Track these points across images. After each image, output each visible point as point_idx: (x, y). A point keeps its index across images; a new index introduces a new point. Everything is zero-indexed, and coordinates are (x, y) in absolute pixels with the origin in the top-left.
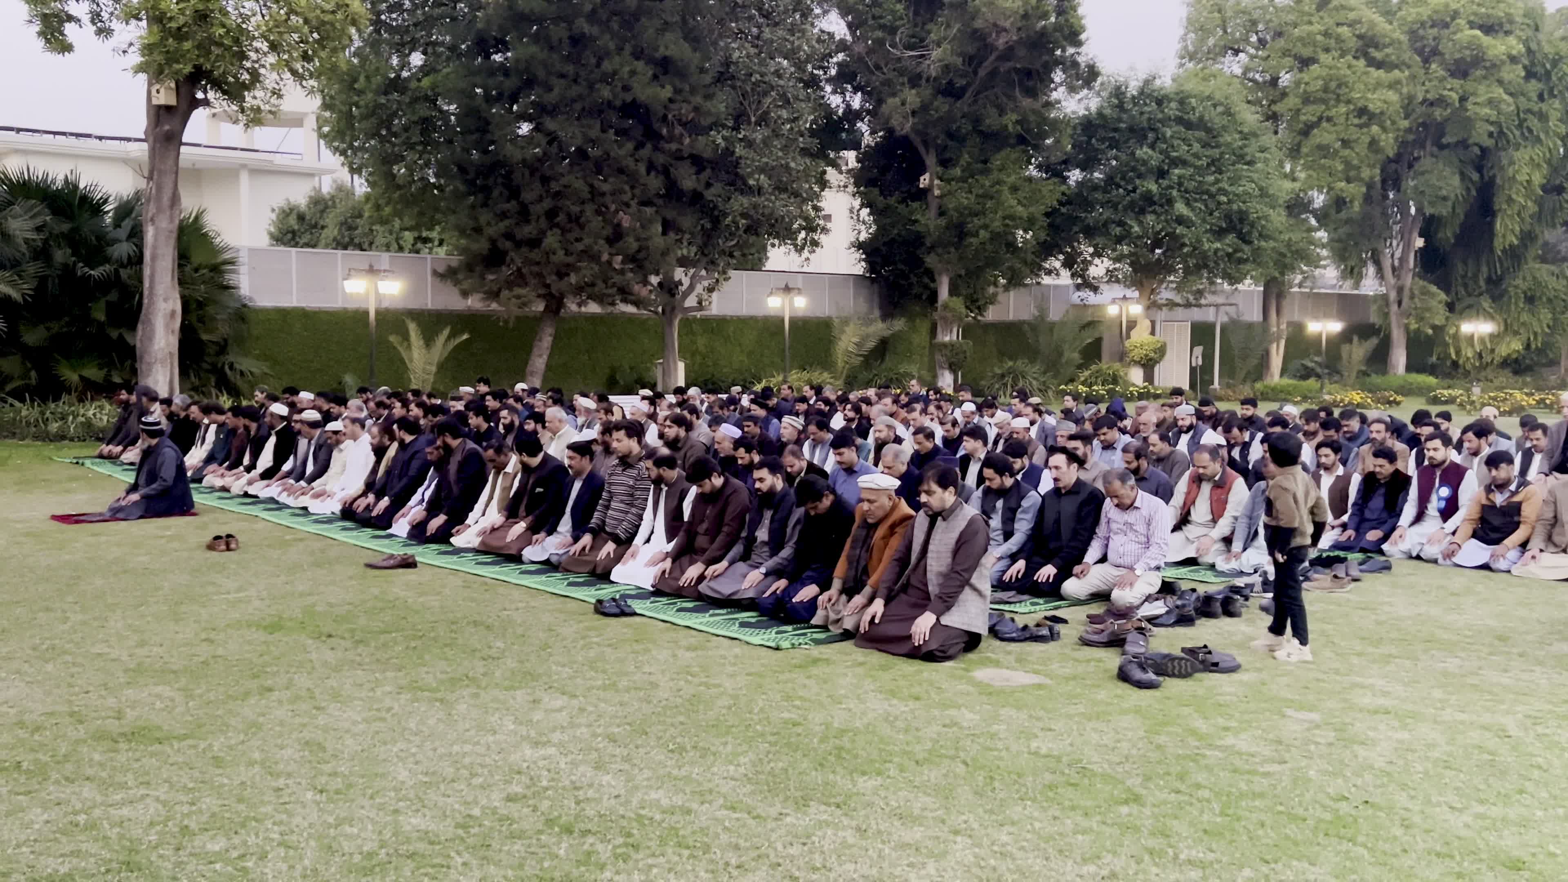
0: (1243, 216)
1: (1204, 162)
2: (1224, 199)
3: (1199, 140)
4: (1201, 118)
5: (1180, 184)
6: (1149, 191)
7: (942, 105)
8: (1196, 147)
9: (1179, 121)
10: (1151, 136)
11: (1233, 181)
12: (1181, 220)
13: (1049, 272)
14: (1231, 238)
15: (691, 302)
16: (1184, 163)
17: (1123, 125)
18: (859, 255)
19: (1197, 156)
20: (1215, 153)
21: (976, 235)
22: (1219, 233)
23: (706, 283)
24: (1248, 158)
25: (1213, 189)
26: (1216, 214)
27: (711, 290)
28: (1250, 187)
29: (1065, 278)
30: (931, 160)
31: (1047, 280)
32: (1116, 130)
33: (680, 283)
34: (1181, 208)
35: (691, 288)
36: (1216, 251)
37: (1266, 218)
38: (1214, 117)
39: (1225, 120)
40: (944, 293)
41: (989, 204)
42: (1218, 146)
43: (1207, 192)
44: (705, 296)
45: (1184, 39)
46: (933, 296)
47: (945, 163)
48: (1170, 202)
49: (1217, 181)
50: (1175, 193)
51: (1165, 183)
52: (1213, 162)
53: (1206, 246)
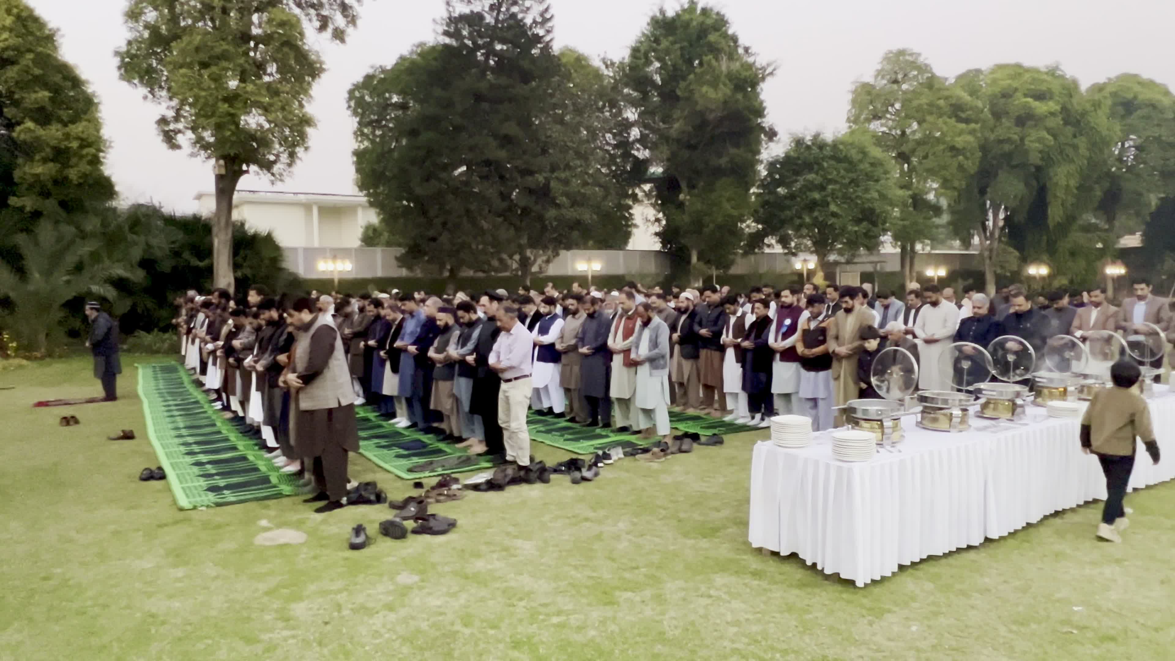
0: (872, 211)
1: (847, 181)
2: (859, 202)
3: (845, 170)
4: (846, 156)
5: (833, 194)
6: (815, 199)
7: (685, 154)
8: (842, 172)
9: (833, 158)
10: (816, 167)
11: (867, 190)
12: (834, 215)
13: (769, 246)
14: (865, 224)
15: (535, 269)
16: (836, 182)
17: (800, 162)
18: (657, 239)
19: (843, 177)
20: (853, 175)
21: (708, 226)
22: (858, 221)
23: (545, 258)
24: (876, 178)
25: (853, 196)
26: (855, 210)
27: (548, 261)
28: (876, 195)
29: (778, 249)
30: (683, 185)
31: (767, 250)
32: (796, 164)
33: (530, 258)
34: (833, 208)
35: (535, 260)
36: (856, 232)
37: (887, 212)
38: (854, 154)
39: (860, 156)
40: (694, 259)
41: (715, 209)
42: (856, 171)
43: (850, 198)
44: (544, 265)
45: (850, 111)
46: (689, 262)
47: (692, 186)
48: (828, 204)
49: (855, 191)
50: (829, 199)
51: (823, 193)
52: (852, 181)
53: (850, 228)
